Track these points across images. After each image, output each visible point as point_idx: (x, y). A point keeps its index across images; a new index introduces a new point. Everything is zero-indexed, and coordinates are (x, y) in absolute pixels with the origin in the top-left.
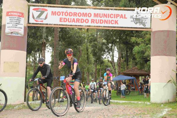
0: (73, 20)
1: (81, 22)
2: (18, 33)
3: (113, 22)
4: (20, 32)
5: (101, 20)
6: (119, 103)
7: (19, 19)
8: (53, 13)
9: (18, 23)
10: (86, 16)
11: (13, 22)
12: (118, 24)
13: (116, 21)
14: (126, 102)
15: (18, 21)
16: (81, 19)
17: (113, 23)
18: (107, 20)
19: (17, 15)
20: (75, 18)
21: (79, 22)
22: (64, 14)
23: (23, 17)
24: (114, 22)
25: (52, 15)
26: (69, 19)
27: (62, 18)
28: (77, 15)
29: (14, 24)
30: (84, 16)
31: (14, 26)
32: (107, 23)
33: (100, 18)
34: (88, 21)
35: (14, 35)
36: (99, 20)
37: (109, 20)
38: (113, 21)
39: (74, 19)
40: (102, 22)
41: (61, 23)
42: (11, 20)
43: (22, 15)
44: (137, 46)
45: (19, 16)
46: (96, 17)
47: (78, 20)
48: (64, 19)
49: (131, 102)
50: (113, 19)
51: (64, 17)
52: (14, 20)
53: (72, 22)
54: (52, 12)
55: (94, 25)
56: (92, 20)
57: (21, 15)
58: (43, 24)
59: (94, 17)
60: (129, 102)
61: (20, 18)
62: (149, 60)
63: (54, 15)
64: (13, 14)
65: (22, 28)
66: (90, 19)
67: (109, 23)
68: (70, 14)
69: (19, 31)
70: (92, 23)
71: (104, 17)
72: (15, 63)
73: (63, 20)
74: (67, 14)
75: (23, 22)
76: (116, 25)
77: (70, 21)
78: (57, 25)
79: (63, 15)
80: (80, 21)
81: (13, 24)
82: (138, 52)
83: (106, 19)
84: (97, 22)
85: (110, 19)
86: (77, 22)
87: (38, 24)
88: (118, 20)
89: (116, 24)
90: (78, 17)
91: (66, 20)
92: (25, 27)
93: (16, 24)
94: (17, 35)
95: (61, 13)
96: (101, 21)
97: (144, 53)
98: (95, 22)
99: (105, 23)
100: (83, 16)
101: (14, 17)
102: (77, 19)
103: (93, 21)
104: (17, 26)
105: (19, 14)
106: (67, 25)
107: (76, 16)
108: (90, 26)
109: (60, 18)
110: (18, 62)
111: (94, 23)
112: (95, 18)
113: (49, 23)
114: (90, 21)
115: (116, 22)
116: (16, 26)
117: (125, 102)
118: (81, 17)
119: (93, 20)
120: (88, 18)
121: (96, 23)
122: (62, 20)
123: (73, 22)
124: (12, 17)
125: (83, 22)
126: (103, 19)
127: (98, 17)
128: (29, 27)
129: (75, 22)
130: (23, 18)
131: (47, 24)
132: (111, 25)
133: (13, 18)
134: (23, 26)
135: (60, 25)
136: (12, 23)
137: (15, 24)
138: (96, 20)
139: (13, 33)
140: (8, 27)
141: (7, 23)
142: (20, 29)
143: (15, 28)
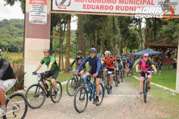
0: (97, 7)
1: (105, 9)
2: (41, 22)
4: (43, 20)
7: (42, 7)
9: (41, 11)
10: (111, 3)
11: (36, 10)
13: (143, 7)
15: (41, 9)
16: (106, 6)
18: (133, 7)
19: (40, 3)
21: (103, 9)
23: (46, 5)
25: (75, 2)
26: (92, 5)
27: (86, 5)
29: (37, 12)
30: (109, 3)
31: (37, 14)
32: (133, 10)
35: (38, 23)
37: (135, 7)
40: (127, 8)
41: (84, 10)
42: (34, 8)
44: (165, 26)
45: (42, 4)
46: (121, 4)
47: (102, 7)
52: (37, 8)
53: (96, 9)
57: (44, 2)
58: (66, 11)
63: (77, 1)
65: (45, 16)
67: (135, 10)
69: (43, 19)
70: (116, 10)
73: (86, 7)
75: (46, 10)
78: (81, 12)
79: (86, 2)
81: (36, 12)
82: (166, 32)
83: (132, 5)
86: (101, 9)
87: (61, 11)
90: (102, 4)
91: (89, 7)
92: (48, 15)
93: (39, 13)
94: (41, 24)
97: (173, 33)
99: (130, 10)
100: (107, 3)
101: (37, 4)
105: (42, 2)
106: (90, 12)
109: (84, 5)
111: (119, 10)
116: (39, 15)
119: (118, 7)
125: (107, 9)
126: (129, 5)
127: (123, 3)
128: (52, 14)
129: (99, 9)
133: (36, 6)
134: (46, 14)
135: (83, 12)
137: (38, 12)
138: (121, 7)
139: (36, 21)
140: (31, 15)
141: (31, 11)
142: (43, 17)
143: (38, 17)
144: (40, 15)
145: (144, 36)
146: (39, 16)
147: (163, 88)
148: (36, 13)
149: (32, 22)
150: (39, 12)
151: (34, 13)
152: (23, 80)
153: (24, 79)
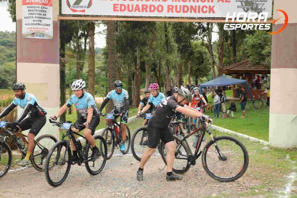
0: (136, 8)
1: (150, 11)
2: (43, 35)
3: (205, 9)
4: (46, 32)
5: (184, 6)
7: (45, 10)
9: (43, 16)
10: (159, 1)
11: (34, 16)
13: (211, 7)
15: (42, 13)
16: (151, 6)
17: (206, 11)
18: (196, 6)
19: (40, 2)
21: (146, 11)
23: (51, 5)
24: (208, 9)
26: (129, 5)
27: (118, 5)
29: (36, 19)
30: (156, 1)
31: (37, 22)
32: (195, 12)
33: (182, 4)
35: (38, 37)
36: (180, 6)
37: (199, 6)
38: (206, 7)
39: (137, 5)
40: (186, 9)
41: (115, 14)
42: (30, 12)
43: (49, 2)
45: (44, 4)
46: (176, 1)
47: (144, 8)
48: (121, 5)
50: (206, 4)
51: (121, 2)
52: (36, 12)
53: (135, 11)
56: (169, 6)
57: (46, 2)
58: (85, 16)
61: (46, 7)
65: (49, 25)
66: (165, 5)
67: (199, 12)
69: (45, 30)
70: (168, 12)
71: (190, 1)
72: (40, 84)
73: (119, 9)
75: (52, 15)
76: (211, 15)
77: (130, 9)
78: (109, 16)
80: (148, 9)
81: (34, 19)
83: (194, 4)
84: (178, 10)
85: (201, 4)
86: (143, 11)
87: (77, 16)
88: (214, 6)
89: (212, 12)
90: (144, 3)
91: (123, 8)
92: (54, 23)
93: (40, 19)
94: (43, 38)
97: (263, 48)
98: (174, 10)
99: (191, 12)
100: (153, 1)
101: (36, 6)
102: (143, 6)
104: (41, 21)
105: (43, 1)
106: (125, 17)
107: (141, 0)
108: (165, 17)
109: (114, 5)
110: (47, 84)
111: (172, 12)
112: (174, 3)
113: (95, 14)
114: (165, 9)
115: (211, 9)
118: (150, 3)
119: (171, 7)
121: (176, 11)
122: (117, 8)
123: (137, 11)
124: (32, 7)
125: (154, 11)
126: (188, 4)
127: (179, 1)
128: (62, 21)
129: (139, 11)
130: (51, 8)
133: (33, 9)
135: (114, 17)
137: (38, 19)
138: (176, 6)
139: (35, 34)
140: (26, 24)
141: (25, 18)
142: (46, 27)
143: (38, 26)
144: (42, 23)
145: (217, 55)
146: (39, 24)
147: (248, 139)
148: (34, 21)
149: (29, 35)
150: (40, 17)
151: (30, 21)
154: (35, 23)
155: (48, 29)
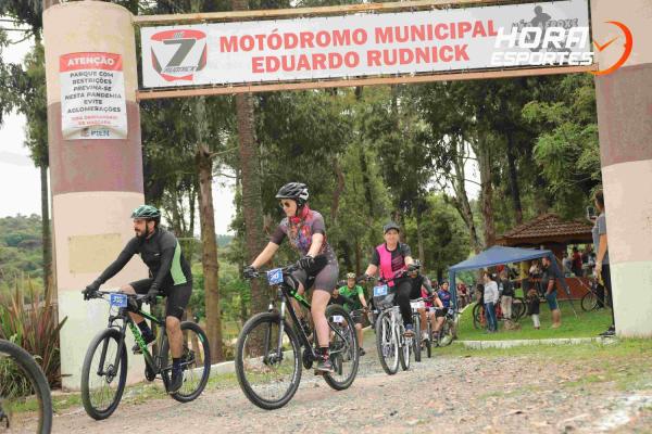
0: (300, 61)
1: (332, 66)
2: (107, 131)
3: (447, 54)
4: (113, 123)
5: (402, 51)
6: (499, 350)
7: (107, 78)
8: (227, 44)
9: (105, 92)
10: (348, 43)
11: (85, 92)
12: (466, 58)
13: (461, 48)
14: (526, 342)
15: (103, 85)
16: (331, 56)
17: (450, 58)
18: (427, 49)
19: (97, 63)
20: (309, 52)
21: (323, 67)
22: (265, 41)
23: (120, 69)
24: (453, 54)
25: (222, 50)
26: (284, 58)
27: (261, 59)
28: (314, 41)
29: (90, 98)
30: (341, 44)
31: (91, 106)
32: (427, 60)
33: (397, 45)
34: (356, 57)
35: (95, 137)
36: (395, 51)
37: (435, 49)
38: (450, 49)
39: (303, 57)
40: (406, 56)
41: (258, 77)
42: (77, 85)
43: (115, 62)
44: (547, 136)
45: (105, 67)
46: (384, 41)
47: (319, 61)
48: (269, 59)
49: (543, 341)
50: (449, 42)
51: (267, 52)
52: (89, 84)
53: (299, 69)
54: (223, 39)
55: (379, 73)
56: (370, 53)
57: (110, 62)
58: (193, 87)
59: (377, 42)
60: (536, 341)
61: (110, 72)
62: (598, 182)
63: (229, 51)
64: (82, 61)
65: (119, 110)
66: (362, 51)
67: (435, 60)
68: (288, 40)
69: (112, 121)
70: (370, 64)
71: (413, 39)
72: (105, 236)
73: (264, 67)
74: (275, 41)
75: (122, 88)
76: (462, 64)
77: (289, 64)
78: (245, 84)
79: (261, 48)
80: (327, 63)
81: (86, 98)
82: (553, 157)
83: (422, 45)
84: (391, 59)
85: (439, 44)
86: (315, 68)
87: (175, 88)
88: (465, 46)
89: (462, 58)
90: (317, 49)
91: (273, 64)
92: (129, 105)
94: (106, 137)
95: (256, 41)
96: (404, 56)
97: (576, 158)
98: (382, 60)
99: (418, 61)
100: (335, 44)
101: (88, 70)
102: (314, 56)
103: (373, 58)
104: (100, 102)
105: (104, 61)
106: (279, 82)
107: (311, 45)
108: (365, 77)
109: (254, 60)
110: (119, 235)
111: (378, 64)
112: (381, 47)
113: (214, 82)
114: (363, 59)
115: (461, 53)
116: (99, 106)
117: (522, 345)
118: (331, 49)
119: (374, 55)
120: (353, 47)
121: (387, 62)
122: (261, 65)
123: (303, 69)
124: (80, 74)
125: (339, 65)
126: (411, 45)
127: (391, 41)
128: (143, 103)
129: (308, 68)
130: (121, 73)
131: (209, 86)
132: (441, 66)
133: (83, 77)
134: (124, 102)
135: (255, 84)
136: (83, 95)
137: (93, 98)
138: (386, 52)
139: (90, 131)
140: (69, 111)
141: (67, 97)
142: (113, 113)
143: (95, 113)
144: (103, 106)
146: (96, 109)
148: (85, 102)
149: (74, 133)
150: (98, 95)
151: (77, 103)
152: (58, 353)
153: (59, 346)
154: (87, 106)
155: (115, 118)
